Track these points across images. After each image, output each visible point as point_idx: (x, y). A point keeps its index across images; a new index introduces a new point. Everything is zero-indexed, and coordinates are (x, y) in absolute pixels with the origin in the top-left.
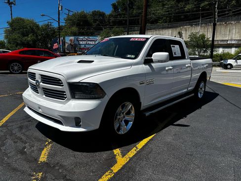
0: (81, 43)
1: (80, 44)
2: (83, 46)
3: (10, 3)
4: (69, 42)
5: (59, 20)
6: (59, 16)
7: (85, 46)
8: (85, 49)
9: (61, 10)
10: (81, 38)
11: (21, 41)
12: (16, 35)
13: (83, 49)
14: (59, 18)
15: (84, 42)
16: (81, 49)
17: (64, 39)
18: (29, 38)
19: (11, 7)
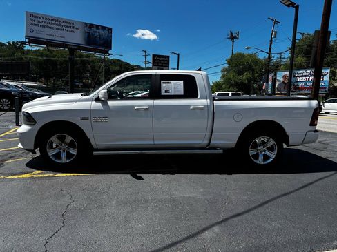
0: (300, 79)
1: (298, 82)
2: (302, 84)
3: (232, 38)
4: (282, 80)
5: (270, 51)
6: (271, 45)
7: (305, 84)
8: (305, 88)
9: (275, 37)
10: (301, 72)
11: (235, 81)
12: (231, 75)
13: (302, 88)
14: (270, 49)
15: (304, 79)
16: (299, 88)
17: (275, 75)
18: (244, 78)
19: (233, 42)
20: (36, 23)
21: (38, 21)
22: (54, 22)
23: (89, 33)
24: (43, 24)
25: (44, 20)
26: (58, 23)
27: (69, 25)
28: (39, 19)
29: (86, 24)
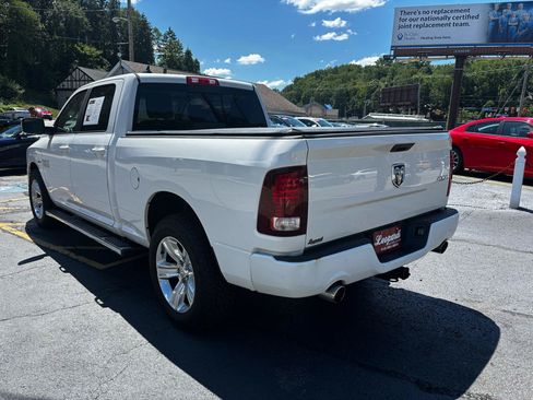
20: (408, 23)
21: (411, 20)
22: (436, 16)
23: (496, 21)
24: (419, 22)
25: (422, 16)
26: (442, 15)
27: (460, 14)
28: (413, 16)
29: (493, 5)
